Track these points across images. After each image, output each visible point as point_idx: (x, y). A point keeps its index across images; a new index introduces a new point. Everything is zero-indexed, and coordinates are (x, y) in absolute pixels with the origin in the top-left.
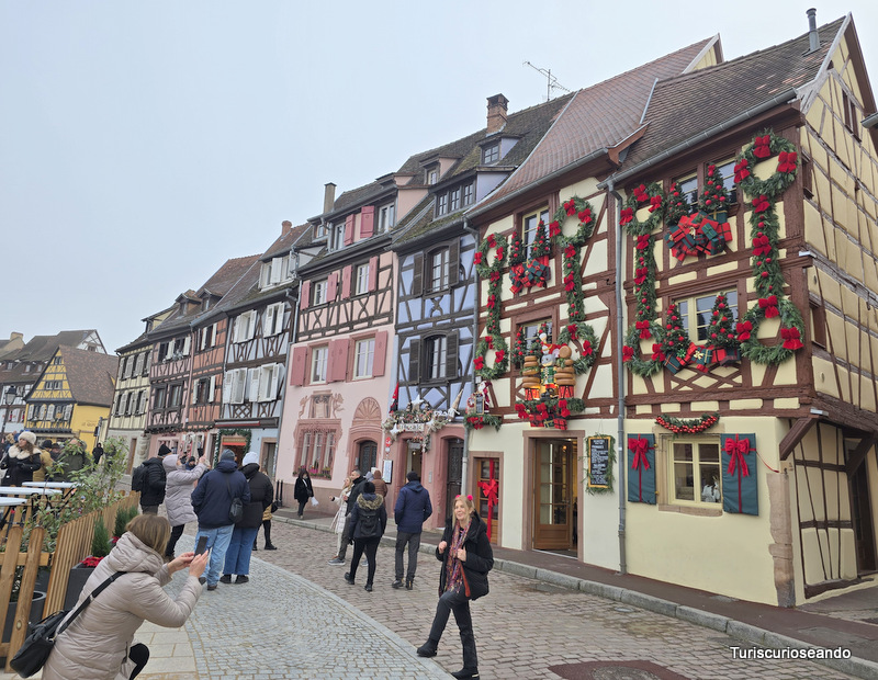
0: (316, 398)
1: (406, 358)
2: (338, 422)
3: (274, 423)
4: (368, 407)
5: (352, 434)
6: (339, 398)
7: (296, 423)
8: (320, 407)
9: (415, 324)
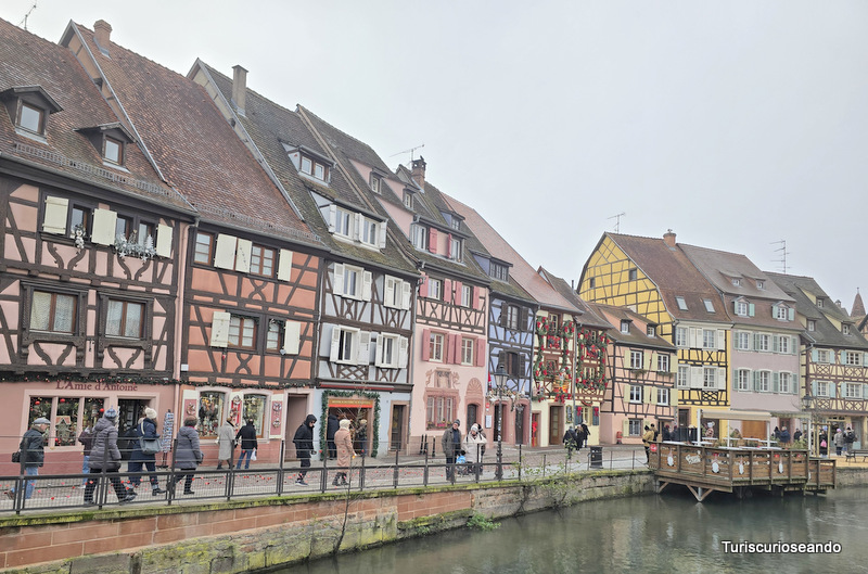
0: (439, 373)
1: (496, 360)
2: (457, 392)
3: (408, 389)
4: (474, 385)
5: (466, 400)
6: (456, 376)
7: (424, 390)
8: (443, 380)
9: (501, 342)
